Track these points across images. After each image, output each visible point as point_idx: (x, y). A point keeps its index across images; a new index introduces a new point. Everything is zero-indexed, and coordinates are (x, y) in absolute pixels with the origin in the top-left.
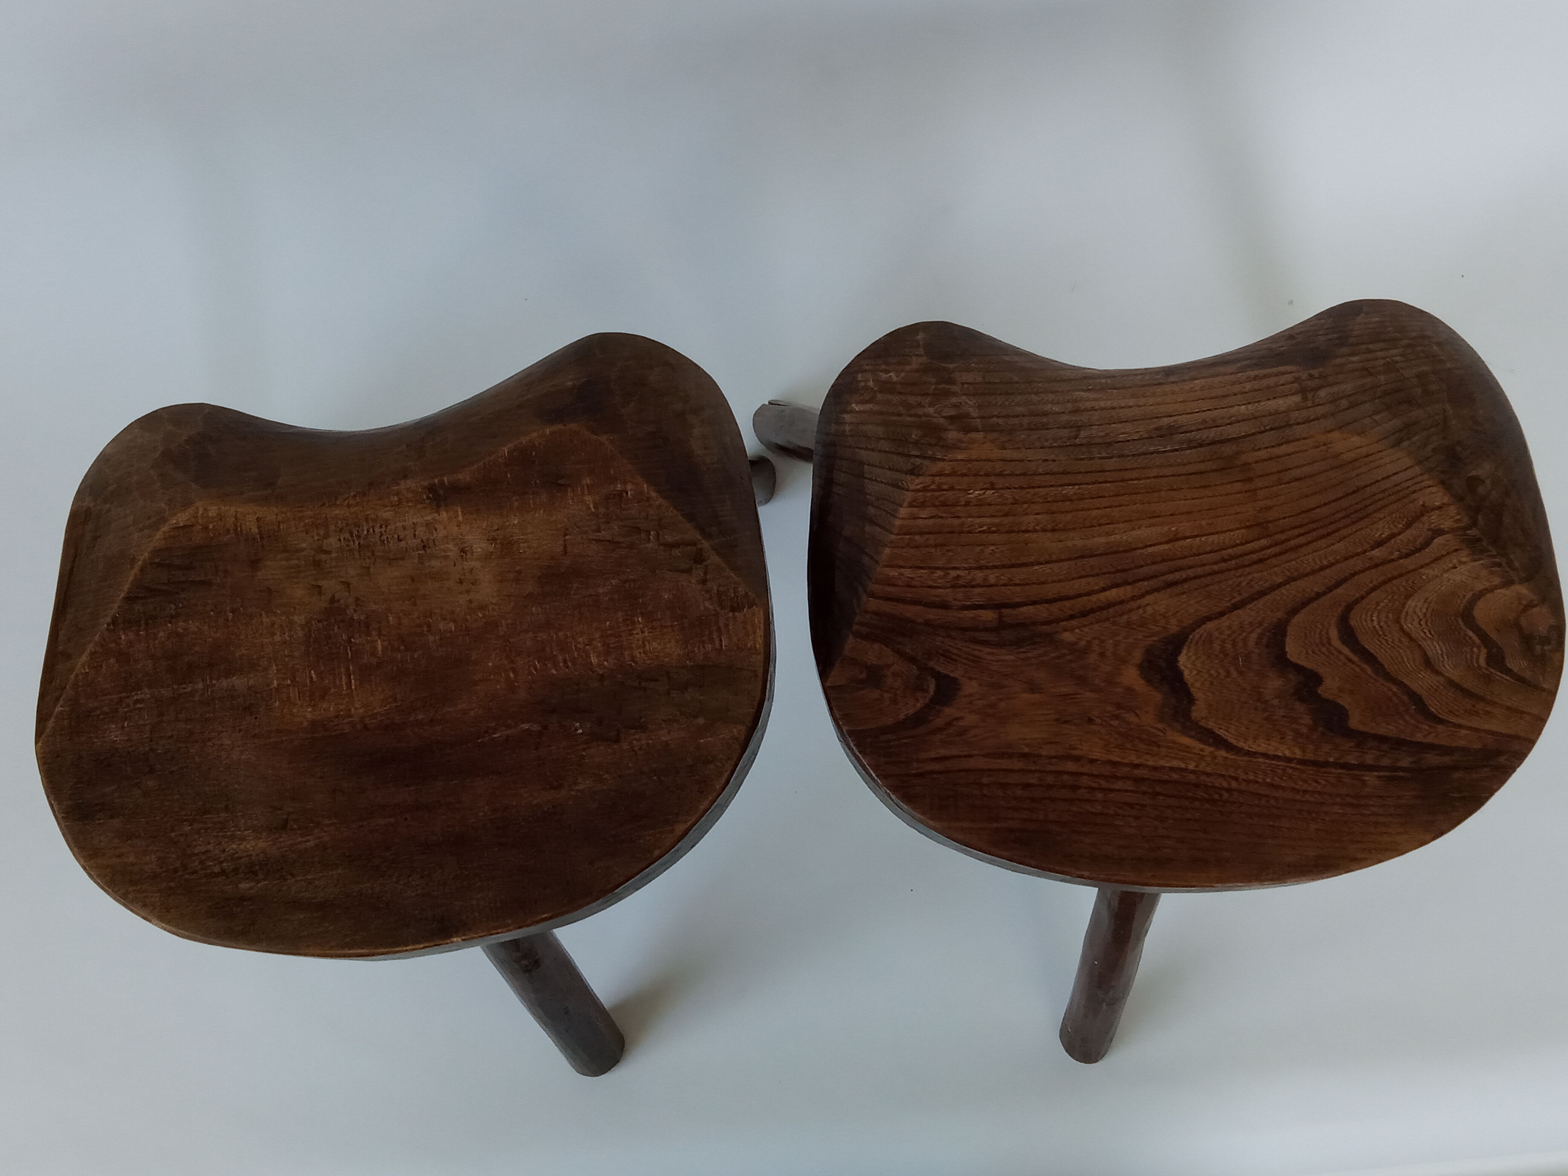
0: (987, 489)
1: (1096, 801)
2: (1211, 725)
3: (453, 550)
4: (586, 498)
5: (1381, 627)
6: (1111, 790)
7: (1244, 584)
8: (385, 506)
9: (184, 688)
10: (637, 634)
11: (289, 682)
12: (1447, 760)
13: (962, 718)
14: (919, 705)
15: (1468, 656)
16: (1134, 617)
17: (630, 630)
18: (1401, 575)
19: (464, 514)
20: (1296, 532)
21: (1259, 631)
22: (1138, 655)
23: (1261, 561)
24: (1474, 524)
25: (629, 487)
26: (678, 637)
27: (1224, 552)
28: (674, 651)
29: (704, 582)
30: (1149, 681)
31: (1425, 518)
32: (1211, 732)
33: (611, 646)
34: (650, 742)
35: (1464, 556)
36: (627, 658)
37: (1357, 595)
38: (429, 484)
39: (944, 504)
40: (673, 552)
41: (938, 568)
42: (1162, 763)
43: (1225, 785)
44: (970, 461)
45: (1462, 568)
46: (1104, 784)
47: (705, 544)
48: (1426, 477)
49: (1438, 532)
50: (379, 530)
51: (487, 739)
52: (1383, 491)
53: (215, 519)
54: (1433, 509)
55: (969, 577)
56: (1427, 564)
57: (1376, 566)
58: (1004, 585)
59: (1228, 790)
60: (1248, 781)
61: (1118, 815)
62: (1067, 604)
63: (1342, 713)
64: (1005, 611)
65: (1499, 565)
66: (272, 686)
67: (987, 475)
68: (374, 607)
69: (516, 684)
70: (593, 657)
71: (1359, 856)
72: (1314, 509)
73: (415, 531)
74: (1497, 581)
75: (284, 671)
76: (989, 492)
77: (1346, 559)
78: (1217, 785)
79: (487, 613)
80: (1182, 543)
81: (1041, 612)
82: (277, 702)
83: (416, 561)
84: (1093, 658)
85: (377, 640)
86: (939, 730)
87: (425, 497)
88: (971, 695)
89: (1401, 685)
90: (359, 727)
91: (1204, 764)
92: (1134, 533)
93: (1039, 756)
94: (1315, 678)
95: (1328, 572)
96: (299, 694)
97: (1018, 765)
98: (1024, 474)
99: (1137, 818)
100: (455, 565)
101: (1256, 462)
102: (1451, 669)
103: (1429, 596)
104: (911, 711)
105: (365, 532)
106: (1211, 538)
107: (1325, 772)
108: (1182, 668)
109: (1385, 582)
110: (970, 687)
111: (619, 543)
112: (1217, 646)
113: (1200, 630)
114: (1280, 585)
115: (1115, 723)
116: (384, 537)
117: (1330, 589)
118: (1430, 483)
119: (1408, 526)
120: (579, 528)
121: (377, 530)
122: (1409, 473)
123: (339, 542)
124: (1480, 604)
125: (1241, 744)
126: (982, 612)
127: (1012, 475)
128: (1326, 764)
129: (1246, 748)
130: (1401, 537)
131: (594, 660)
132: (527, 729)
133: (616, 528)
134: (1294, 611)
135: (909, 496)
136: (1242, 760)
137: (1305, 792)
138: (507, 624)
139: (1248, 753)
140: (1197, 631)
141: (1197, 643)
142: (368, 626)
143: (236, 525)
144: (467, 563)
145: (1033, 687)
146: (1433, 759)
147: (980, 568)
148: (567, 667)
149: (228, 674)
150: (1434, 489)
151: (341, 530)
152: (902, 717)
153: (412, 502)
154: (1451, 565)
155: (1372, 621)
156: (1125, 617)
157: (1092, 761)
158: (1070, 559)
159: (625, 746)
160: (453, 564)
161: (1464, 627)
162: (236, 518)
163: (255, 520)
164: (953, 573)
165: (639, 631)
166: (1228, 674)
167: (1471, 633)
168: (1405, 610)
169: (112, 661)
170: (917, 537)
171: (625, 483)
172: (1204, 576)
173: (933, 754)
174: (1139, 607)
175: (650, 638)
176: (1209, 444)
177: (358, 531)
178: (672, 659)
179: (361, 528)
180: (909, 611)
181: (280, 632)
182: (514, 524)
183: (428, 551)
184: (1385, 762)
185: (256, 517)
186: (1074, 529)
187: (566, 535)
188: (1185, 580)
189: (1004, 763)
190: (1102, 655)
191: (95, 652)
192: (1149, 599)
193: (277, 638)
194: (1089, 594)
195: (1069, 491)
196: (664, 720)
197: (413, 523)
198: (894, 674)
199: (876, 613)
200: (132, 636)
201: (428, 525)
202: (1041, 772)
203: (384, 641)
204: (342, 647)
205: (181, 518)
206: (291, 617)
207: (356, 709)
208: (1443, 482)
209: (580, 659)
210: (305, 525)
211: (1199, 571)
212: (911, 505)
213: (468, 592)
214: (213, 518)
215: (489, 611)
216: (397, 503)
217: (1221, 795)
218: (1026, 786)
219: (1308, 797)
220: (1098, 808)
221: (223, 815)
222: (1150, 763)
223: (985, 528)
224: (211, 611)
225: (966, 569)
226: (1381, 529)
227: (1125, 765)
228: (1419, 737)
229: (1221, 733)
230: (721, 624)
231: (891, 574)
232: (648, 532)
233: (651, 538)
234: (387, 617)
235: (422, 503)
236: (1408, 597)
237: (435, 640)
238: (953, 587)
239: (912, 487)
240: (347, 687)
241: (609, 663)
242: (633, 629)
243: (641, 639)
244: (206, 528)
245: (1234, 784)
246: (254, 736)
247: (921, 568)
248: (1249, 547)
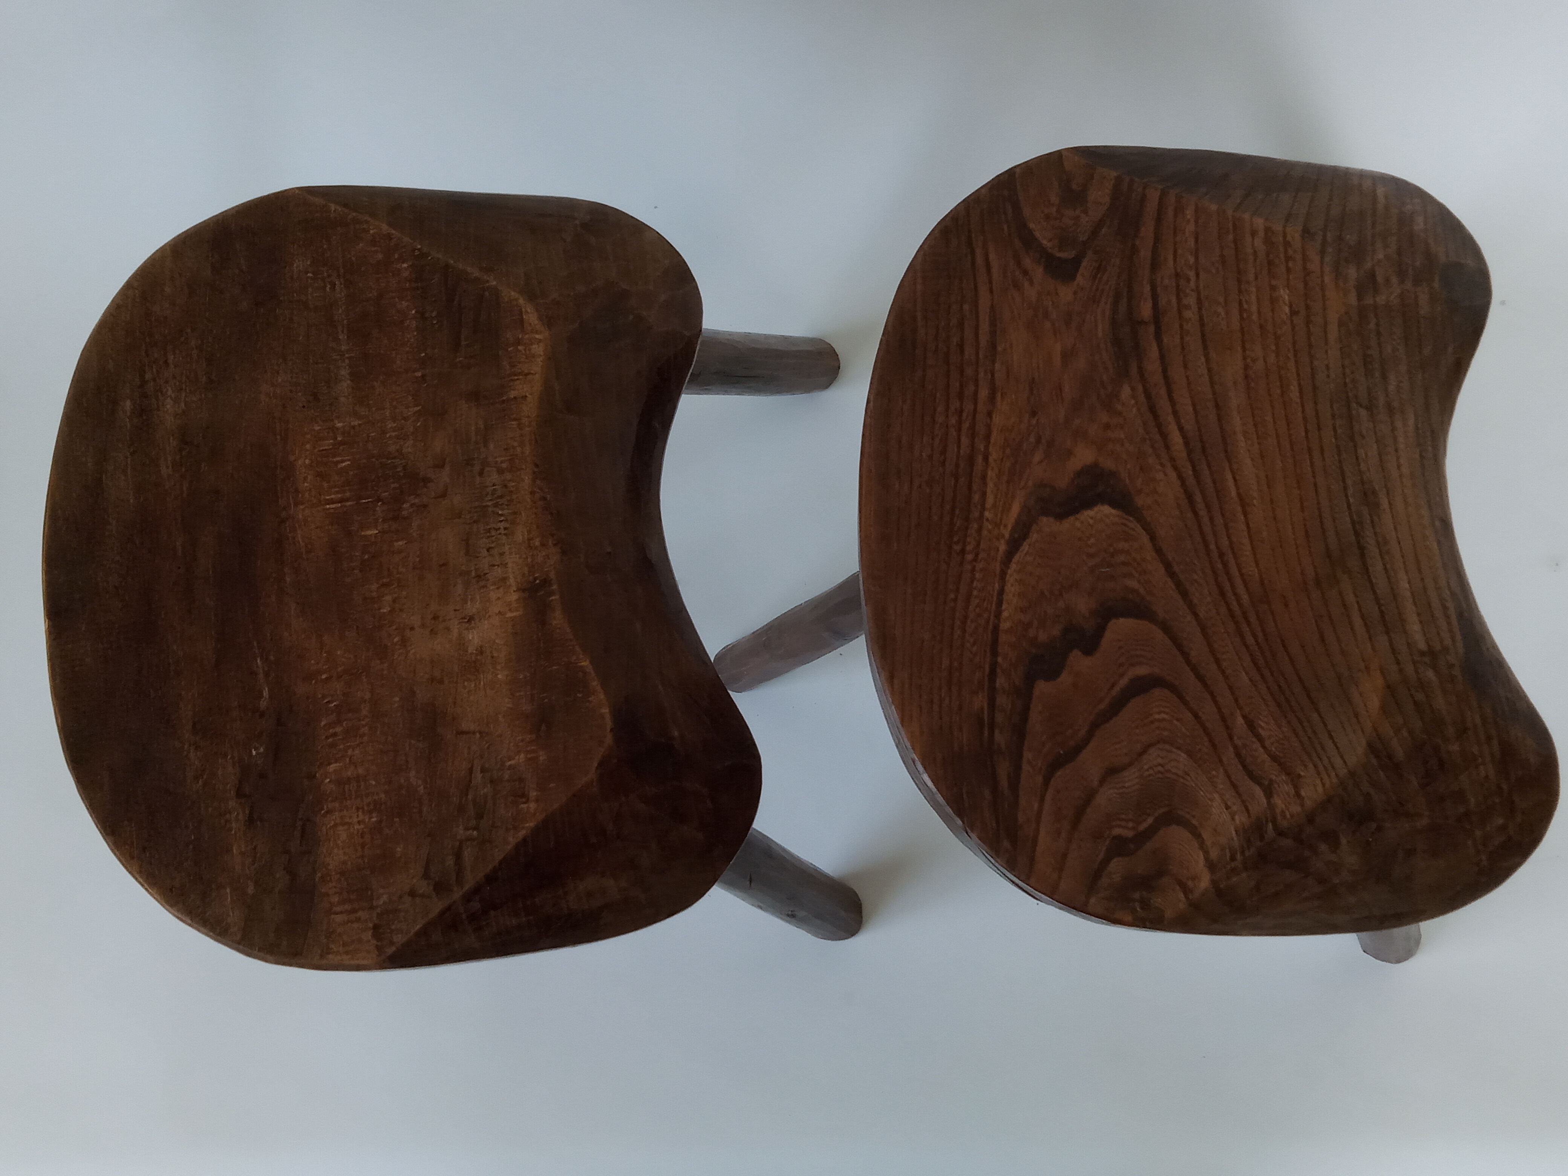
0: (1291, 306)
1: (947, 416)
2: (1034, 536)
3: (472, 608)
4: (522, 756)
5: (1152, 722)
6: (959, 430)
7: (1196, 577)
8: (529, 532)
9: (343, 332)
10: (358, 816)
11: (339, 439)
12: (1004, 783)
13: (1032, 283)
14: (1045, 242)
15: (1123, 816)
16: (1151, 460)
17: (363, 808)
18: (1214, 746)
19: (513, 619)
20: (1260, 635)
21: (1142, 590)
22: (1109, 464)
23: (1222, 594)
24: (1281, 833)
25: (532, 806)
26: (350, 863)
27: (1231, 556)
28: (333, 859)
29: (412, 893)
30: (1079, 474)
31: (1284, 778)
32: (1025, 536)
33: (347, 786)
34: (233, 832)
35: (1241, 819)
36: (330, 806)
37: (1188, 698)
38: (551, 580)
39: (1270, 263)
40: (451, 857)
41: (1197, 258)
42: (991, 484)
43: (969, 548)
44: (1323, 289)
45: (1226, 816)
46: (966, 426)
47: (457, 894)
48: (1335, 780)
49: (1269, 792)
50: (501, 527)
51: (257, 651)
52: (1314, 732)
53: (528, 352)
54: (1296, 787)
55: (1188, 291)
56: (1229, 777)
57: (1224, 719)
58: (1181, 326)
59: (963, 552)
60: (973, 570)
61: (933, 439)
62: (1163, 392)
63: (1053, 674)
64: (1152, 329)
65: (1233, 858)
66: (336, 422)
67: (1308, 308)
68: (415, 525)
69: (314, 682)
70: (336, 766)
71: (896, 681)
72: (1287, 651)
73: (498, 566)
74: (1214, 854)
75: (352, 433)
76: (1287, 309)
77: (1231, 688)
78: (968, 539)
79: (397, 647)
80: (1239, 509)
81: (1153, 365)
82: (319, 428)
83: (463, 568)
84: (1104, 417)
85: (377, 530)
86: (1019, 263)
87: (537, 575)
88: (1057, 294)
89: (1086, 741)
90: (284, 514)
91: (990, 527)
92: (1248, 461)
93: (994, 362)
94: (1090, 646)
95: (1214, 667)
96: (326, 450)
97: (984, 340)
98: (1310, 346)
99: (931, 457)
100: (455, 610)
101: (1340, 594)
102: (1106, 797)
103: (1191, 777)
104: (1037, 234)
105: (500, 512)
106: (1246, 541)
107: (985, 651)
108: (1096, 509)
109: (1205, 729)
110: (1066, 293)
111: (467, 795)
112: (1122, 545)
113: (1139, 529)
114: (1196, 615)
115: (1032, 439)
116: (493, 533)
117: (1194, 669)
118: (1328, 785)
119: (1274, 758)
120: (488, 748)
121: (502, 525)
122: (1338, 762)
123: (492, 485)
124: (1186, 835)
125: (1013, 566)
126: (1149, 304)
127: (1309, 334)
128: (995, 653)
129: (1009, 571)
130: (1261, 750)
131: (332, 767)
132: (263, 694)
133: (485, 790)
134: (1166, 628)
135: (1278, 227)
136: (997, 566)
137: (964, 631)
138: (383, 670)
139: (1003, 575)
140: (1139, 526)
141: (1125, 525)
142: (395, 518)
143: (520, 374)
144: (456, 623)
145: (1067, 356)
146: (1003, 769)
147: (1199, 301)
148: (327, 738)
149: (355, 376)
150: (1320, 789)
151: (506, 486)
152: (1032, 226)
153: (532, 562)
154: (1229, 803)
155: (1159, 713)
156: (1150, 451)
157: (990, 414)
158: (1214, 393)
159: (232, 804)
160: (457, 608)
161: (1156, 814)
162: (527, 375)
163: (524, 394)
164: (1192, 274)
165: (361, 817)
166: (1091, 556)
167: (1150, 820)
168: (1174, 750)
169: (380, 256)
170: (1231, 237)
171: (537, 801)
172: (1202, 532)
173: (992, 256)
174: (1162, 465)
175: (352, 830)
176: (1358, 543)
177: (503, 504)
178: (325, 857)
179: (506, 507)
180: (1147, 230)
181: (395, 427)
182: (498, 674)
183: (474, 581)
184: (999, 718)
185: (527, 395)
186: (1249, 397)
187: (480, 733)
188: (1195, 513)
189: (985, 326)
190: (1107, 426)
191: (391, 239)
192: (1173, 475)
193: (390, 425)
194: (1175, 413)
195: (1294, 393)
196: (255, 848)
197: (507, 564)
198: (1077, 218)
199: (1143, 199)
200: (406, 274)
201: (504, 579)
202: (977, 363)
203: (375, 537)
204: (373, 492)
205: (532, 317)
206: (411, 437)
207: (303, 510)
208: (1329, 800)
209: (335, 752)
210: (514, 447)
211: (1207, 529)
212: (1267, 230)
213: (423, 626)
214: (530, 350)
215: (399, 649)
216: (532, 545)
217: (957, 543)
218: (961, 347)
219: (958, 632)
220: (940, 419)
221: (204, 379)
222: (990, 473)
223: (1245, 306)
224: (426, 354)
225: (1197, 287)
226: (1267, 727)
227: (987, 447)
228: (1028, 755)
229: (1025, 547)
230: (360, 914)
231: (1188, 212)
232: (475, 828)
233: (471, 831)
234: (402, 539)
235: (529, 572)
236: (1190, 754)
237: (371, 592)
238: (1177, 275)
239: (1288, 230)
240: (328, 500)
241: (328, 785)
242: (363, 812)
243: (351, 821)
244: (518, 342)
245: (969, 557)
246: (284, 406)
247: (1196, 241)
248: (1238, 582)
